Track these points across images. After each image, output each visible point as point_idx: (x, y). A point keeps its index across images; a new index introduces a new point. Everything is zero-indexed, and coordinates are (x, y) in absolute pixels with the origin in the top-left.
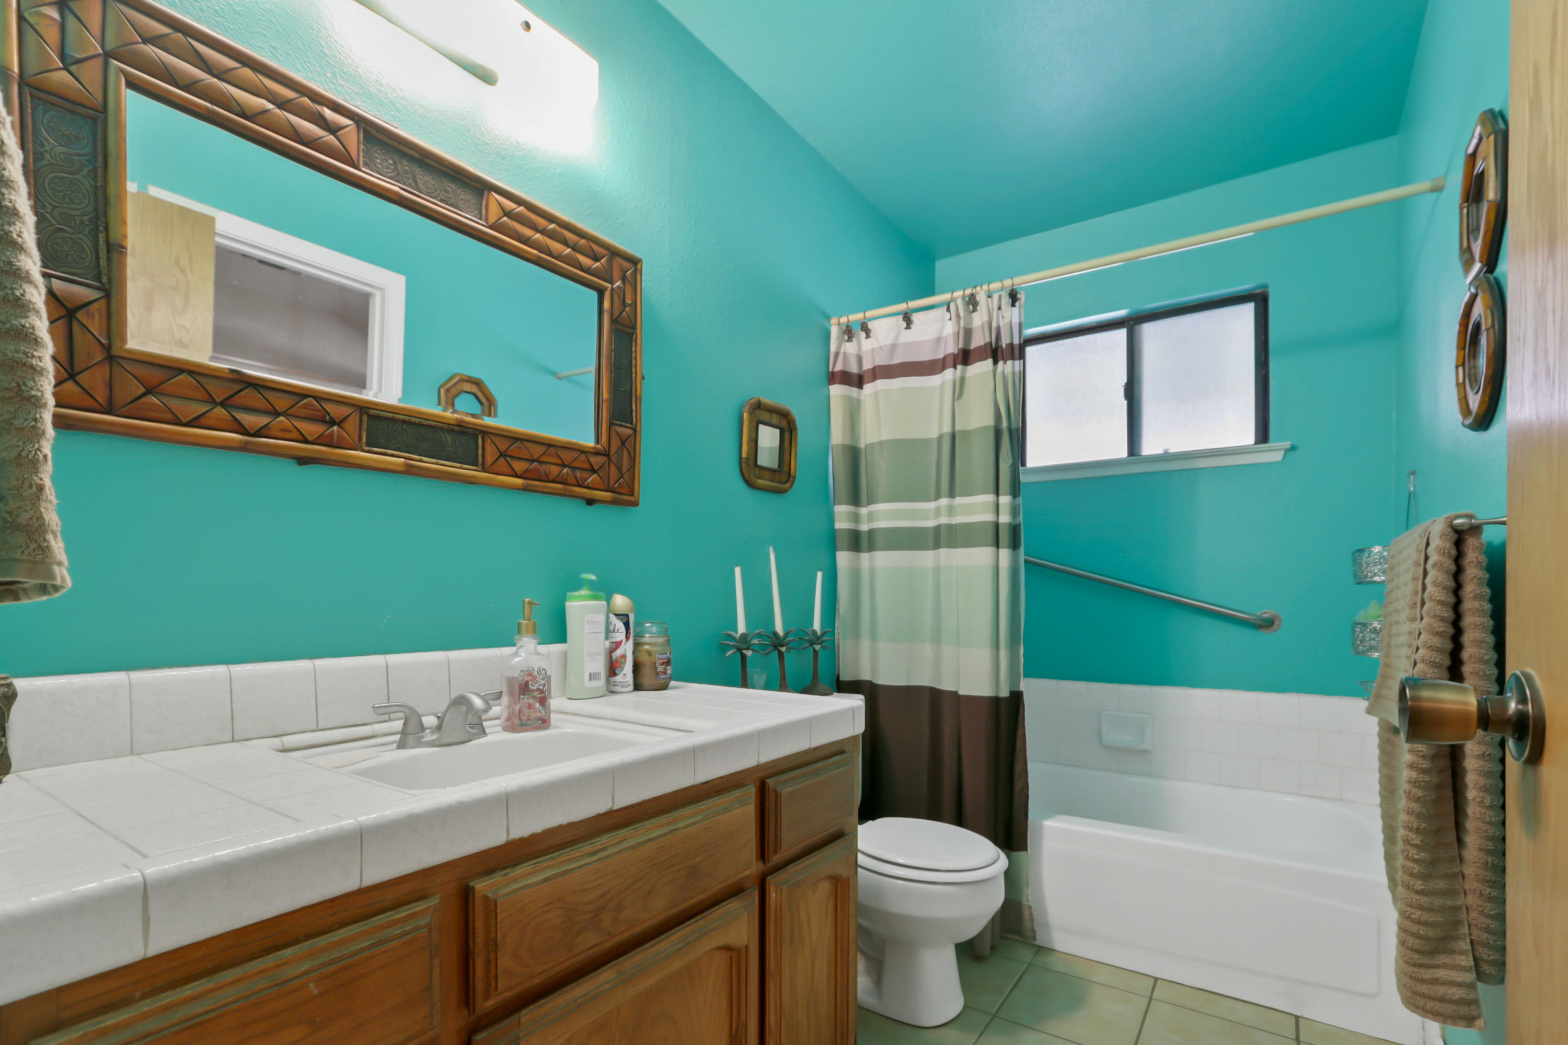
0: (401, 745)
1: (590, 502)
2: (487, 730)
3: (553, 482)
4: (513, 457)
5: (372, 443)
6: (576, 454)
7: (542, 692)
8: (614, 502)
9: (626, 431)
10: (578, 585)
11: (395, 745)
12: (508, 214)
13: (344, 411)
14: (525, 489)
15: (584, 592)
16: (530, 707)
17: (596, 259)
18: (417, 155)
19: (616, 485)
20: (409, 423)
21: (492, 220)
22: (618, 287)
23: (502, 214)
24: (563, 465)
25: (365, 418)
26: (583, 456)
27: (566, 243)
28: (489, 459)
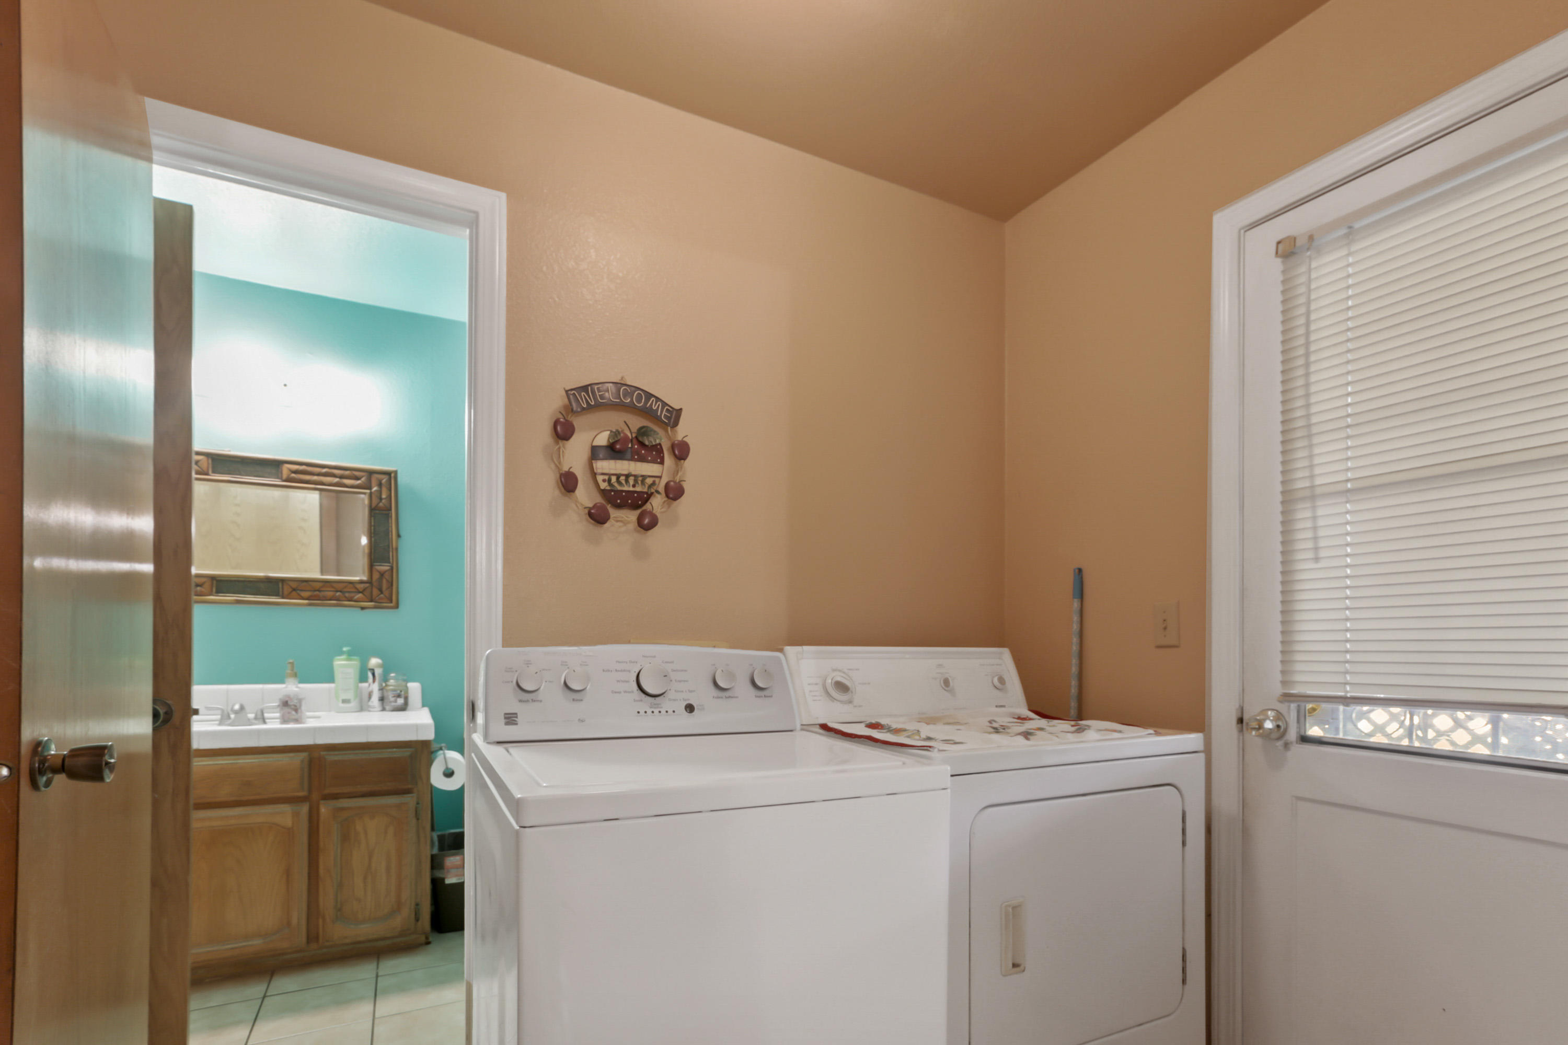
0: (220, 724)
1: (363, 608)
2: (267, 721)
3: (330, 600)
4: (302, 590)
5: (219, 592)
6: (345, 584)
7: (295, 706)
8: (375, 607)
9: (384, 568)
10: (341, 653)
11: (217, 722)
12: (296, 472)
13: (203, 580)
14: (310, 605)
15: (344, 657)
16: (289, 713)
17: (357, 478)
18: (239, 460)
19: (377, 598)
20: (239, 581)
21: (285, 476)
22: (376, 491)
23: (290, 472)
24: (337, 591)
25: (215, 582)
26: (351, 585)
27: (334, 476)
28: (286, 593)
